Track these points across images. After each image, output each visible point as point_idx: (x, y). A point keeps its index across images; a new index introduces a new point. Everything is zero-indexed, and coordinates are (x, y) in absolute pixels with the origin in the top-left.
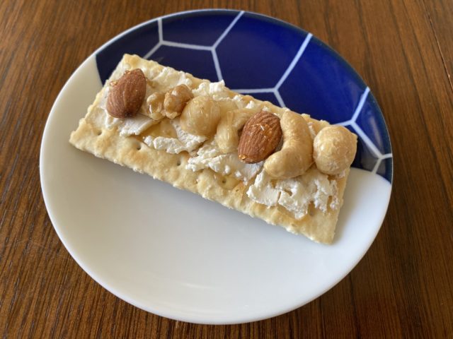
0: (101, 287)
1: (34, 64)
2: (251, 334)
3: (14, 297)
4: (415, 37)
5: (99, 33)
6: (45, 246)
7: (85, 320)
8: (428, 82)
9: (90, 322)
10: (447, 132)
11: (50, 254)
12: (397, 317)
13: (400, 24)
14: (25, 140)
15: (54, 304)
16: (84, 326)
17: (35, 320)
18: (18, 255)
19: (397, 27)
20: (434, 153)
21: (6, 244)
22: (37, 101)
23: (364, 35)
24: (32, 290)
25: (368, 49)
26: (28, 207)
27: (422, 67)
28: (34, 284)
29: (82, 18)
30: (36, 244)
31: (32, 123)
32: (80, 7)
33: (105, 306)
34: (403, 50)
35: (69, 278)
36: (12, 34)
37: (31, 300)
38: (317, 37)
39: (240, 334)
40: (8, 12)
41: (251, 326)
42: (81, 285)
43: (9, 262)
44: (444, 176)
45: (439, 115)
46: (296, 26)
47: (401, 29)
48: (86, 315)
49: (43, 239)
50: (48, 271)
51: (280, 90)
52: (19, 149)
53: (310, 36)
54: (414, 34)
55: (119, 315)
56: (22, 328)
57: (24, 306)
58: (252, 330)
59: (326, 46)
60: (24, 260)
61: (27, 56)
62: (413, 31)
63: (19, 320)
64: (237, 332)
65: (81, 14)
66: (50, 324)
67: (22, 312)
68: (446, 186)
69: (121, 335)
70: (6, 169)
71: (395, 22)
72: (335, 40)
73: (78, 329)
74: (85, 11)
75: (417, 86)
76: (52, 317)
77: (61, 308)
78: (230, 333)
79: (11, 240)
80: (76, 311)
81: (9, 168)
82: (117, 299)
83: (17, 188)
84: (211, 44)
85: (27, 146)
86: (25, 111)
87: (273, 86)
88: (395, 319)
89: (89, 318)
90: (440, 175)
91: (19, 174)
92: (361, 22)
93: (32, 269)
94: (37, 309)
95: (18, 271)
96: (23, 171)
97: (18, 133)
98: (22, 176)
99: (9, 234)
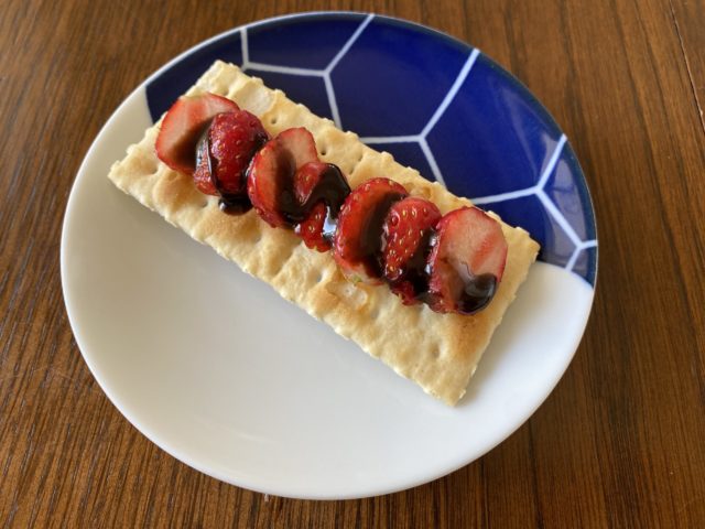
0: (153, 444)
1: (57, 99)
2: (376, 513)
3: (27, 452)
4: (650, 51)
5: (154, 49)
6: (72, 377)
7: (129, 487)
8: (667, 124)
9: (137, 491)
10: (693, 204)
11: (79, 388)
12: (601, 492)
13: (626, 29)
14: (44, 216)
15: (85, 463)
16: (128, 497)
17: (58, 487)
18: (33, 391)
19: (621, 35)
20: (671, 237)
21: (16, 373)
22: (61, 157)
23: (567, 47)
24: (54, 442)
25: (574, 70)
26: (47, 317)
27: (658, 98)
28: (56, 432)
29: (130, 25)
30: (59, 373)
31: (55, 190)
32: (127, 8)
33: (159, 468)
34: (629, 72)
35: (107, 425)
36: (25, 54)
37: (51, 457)
38: (490, 56)
39: (359, 513)
40: (19, 17)
41: (376, 502)
42: (125, 436)
43: (19, 400)
44: (685, 272)
45: (682, 176)
46: (454, 35)
47: (627, 38)
48: (132, 480)
49: (69, 367)
50: (76, 414)
51: (428, 138)
52: (35, 230)
53: (475, 53)
54: (648, 44)
55: (179, 481)
56: (38, 497)
57: (41, 465)
58: (377, 508)
60: (41, 396)
61: (47, 88)
62: (647, 39)
63: (35, 486)
64: (355, 510)
65: (128, 19)
66: (79, 493)
67: (38, 473)
68: (688, 288)
69: (182, 509)
70: (16, 261)
71: (618, 25)
72: (520, 56)
73: (120, 501)
74: (134, 15)
75: (649, 129)
76: (82, 482)
77: (95, 469)
78: (344, 510)
79: (23, 368)
80: (117, 474)
81: (20, 259)
82: (177, 462)
83: (32, 290)
84: (323, 67)
85: (47, 226)
86: (43, 173)
87: (417, 132)
88: (598, 496)
89: (136, 485)
90: (678, 271)
91: (35, 268)
92: (564, 25)
93: (53, 410)
94: (60, 471)
95: (34, 414)
96: (40, 264)
97: (33, 205)
98: (39, 272)
99: (20, 358)
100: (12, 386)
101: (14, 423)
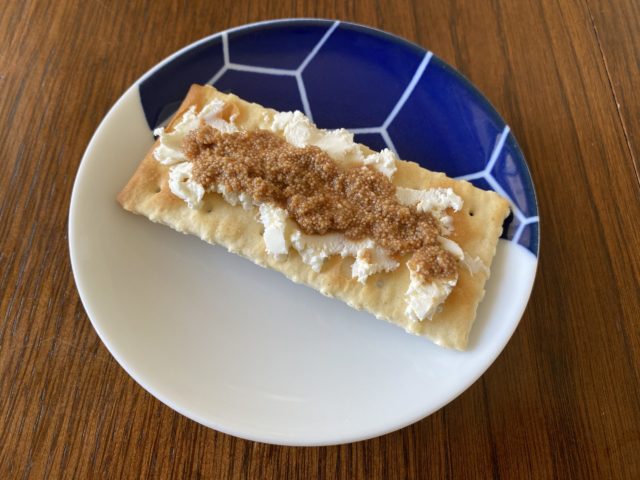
0: (154, 398)
1: (53, 96)
2: (354, 457)
3: (39, 413)
4: (574, 52)
5: (140, 51)
6: (78, 345)
7: (134, 441)
8: (590, 116)
9: (141, 445)
10: (614, 183)
11: (85, 355)
12: (545, 432)
13: (553, 33)
14: (45, 201)
15: (93, 423)
16: (133, 450)
17: (68, 444)
18: (42, 359)
19: (549, 38)
20: (597, 212)
21: (25, 343)
22: (59, 148)
23: (504, 50)
24: (64, 404)
25: (510, 69)
26: (52, 293)
27: (582, 93)
28: (65, 396)
29: (117, 28)
30: (65, 343)
31: (54, 179)
32: (113, 13)
33: (160, 424)
34: (557, 70)
35: (112, 387)
36: (21, 55)
37: (62, 418)
38: (439, 57)
39: (339, 457)
40: (14, 21)
41: (354, 447)
42: (128, 397)
43: (30, 368)
44: (609, 243)
45: (604, 160)
46: (407, 38)
47: (554, 41)
48: (136, 436)
49: (74, 336)
50: (83, 379)
51: (389, 130)
52: (38, 215)
53: (429, 55)
54: (572, 47)
55: (179, 435)
56: (51, 454)
57: (53, 425)
58: (354, 451)
59: (452, 69)
60: (50, 363)
61: (43, 85)
62: (571, 43)
63: (48, 443)
64: (336, 455)
65: (114, 23)
66: (88, 449)
67: (51, 433)
68: (612, 256)
69: (183, 460)
70: (21, 243)
71: (547, 30)
72: (464, 57)
73: (126, 455)
74: (120, 19)
75: (575, 120)
76: (91, 439)
77: (103, 426)
78: (325, 455)
79: (32, 338)
80: (122, 431)
81: (25, 241)
82: (176, 415)
83: (37, 268)
84: (295, 67)
85: (48, 211)
86: (43, 162)
87: (380, 124)
88: (543, 435)
89: (140, 440)
90: (604, 242)
91: (39, 250)
92: (500, 30)
93: (61, 376)
94: (70, 430)
95: (44, 380)
96: (44, 245)
97: (34, 192)
98: (43, 251)
99: (29, 330)
100: (23, 355)
101: (27, 389)
